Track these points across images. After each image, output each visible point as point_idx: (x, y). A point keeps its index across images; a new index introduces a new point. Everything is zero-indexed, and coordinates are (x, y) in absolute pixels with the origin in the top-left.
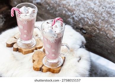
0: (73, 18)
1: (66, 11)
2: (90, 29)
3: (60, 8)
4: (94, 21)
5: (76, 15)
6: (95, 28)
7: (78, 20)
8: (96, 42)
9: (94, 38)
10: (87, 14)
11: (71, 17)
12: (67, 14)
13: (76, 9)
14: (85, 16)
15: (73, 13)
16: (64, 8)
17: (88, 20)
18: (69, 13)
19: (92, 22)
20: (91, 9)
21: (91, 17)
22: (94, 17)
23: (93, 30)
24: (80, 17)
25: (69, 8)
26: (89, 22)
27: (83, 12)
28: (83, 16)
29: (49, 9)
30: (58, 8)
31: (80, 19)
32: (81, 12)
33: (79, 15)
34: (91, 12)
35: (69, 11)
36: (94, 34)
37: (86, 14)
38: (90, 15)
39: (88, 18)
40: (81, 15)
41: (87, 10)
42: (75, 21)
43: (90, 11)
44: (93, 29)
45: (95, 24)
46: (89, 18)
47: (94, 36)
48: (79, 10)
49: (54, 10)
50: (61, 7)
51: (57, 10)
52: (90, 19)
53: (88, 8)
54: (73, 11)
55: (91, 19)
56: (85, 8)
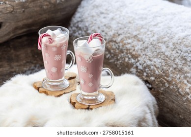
0: (137, 67)
1: (129, 58)
2: (157, 83)
3: (122, 54)
4: (163, 69)
5: (140, 62)
6: (163, 81)
7: (141, 68)
8: (165, 103)
9: (162, 96)
10: (155, 60)
11: (135, 66)
12: (130, 62)
13: (142, 54)
14: (152, 63)
15: (138, 60)
16: (127, 54)
17: (156, 69)
18: (133, 61)
19: (160, 71)
20: (161, 53)
21: (160, 64)
22: (163, 64)
23: (161, 83)
24: (145, 65)
25: (134, 53)
26: (157, 71)
27: (150, 57)
28: (149, 63)
29: (109, 57)
30: (120, 55)
31: (145, 68)
32: (147, 57)
33: (145, 62)
34: (160, 58)
35: (133, 58)
36: (162, 89)
37: (153, 60)
38: (159, 61)
39: (155, 66)
40: (147, 61)
41: (156, 55)
42: (139, 70)
43: (159, 56)
44: (161, 81)
45: (164, 74)
46: (157, 66)
47: (162, 94)
48: (146, 55)
49: (115, 59)
50: (124, 53)
51: (119, 58)
52: (158, 68)
53: (158, 52)
54: (137, 57)
55: (160, 67)
56: (153, 52)
